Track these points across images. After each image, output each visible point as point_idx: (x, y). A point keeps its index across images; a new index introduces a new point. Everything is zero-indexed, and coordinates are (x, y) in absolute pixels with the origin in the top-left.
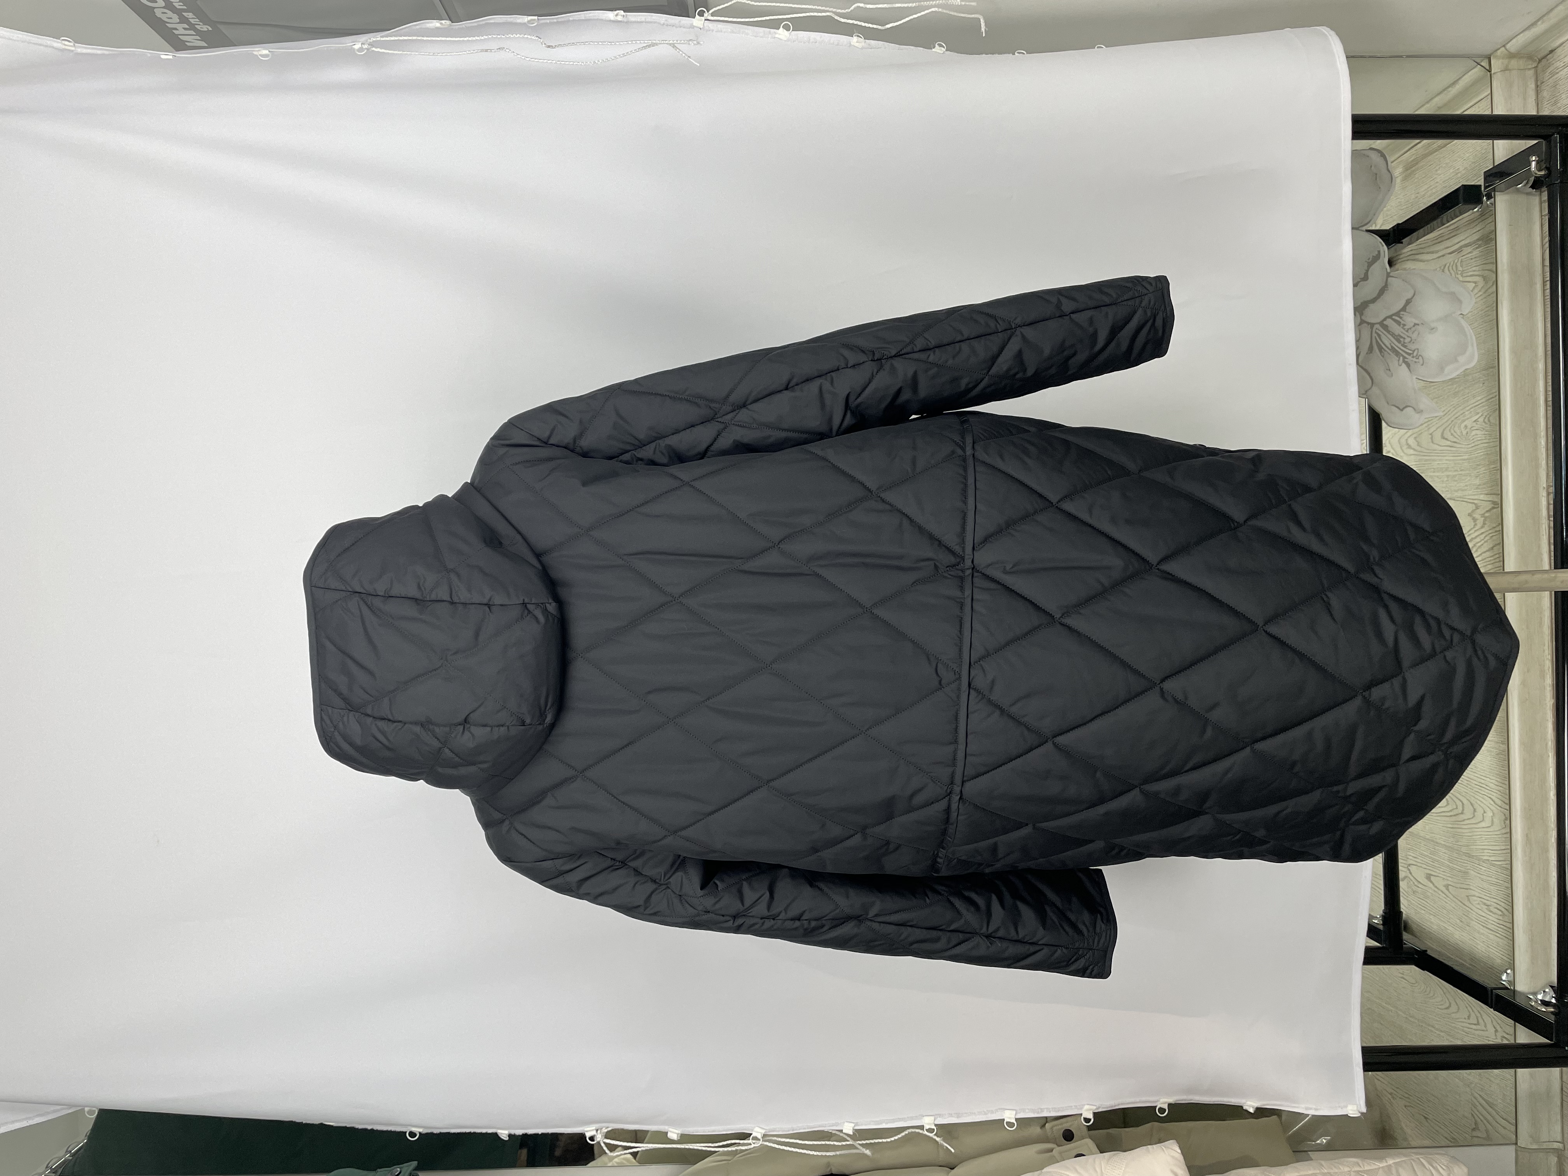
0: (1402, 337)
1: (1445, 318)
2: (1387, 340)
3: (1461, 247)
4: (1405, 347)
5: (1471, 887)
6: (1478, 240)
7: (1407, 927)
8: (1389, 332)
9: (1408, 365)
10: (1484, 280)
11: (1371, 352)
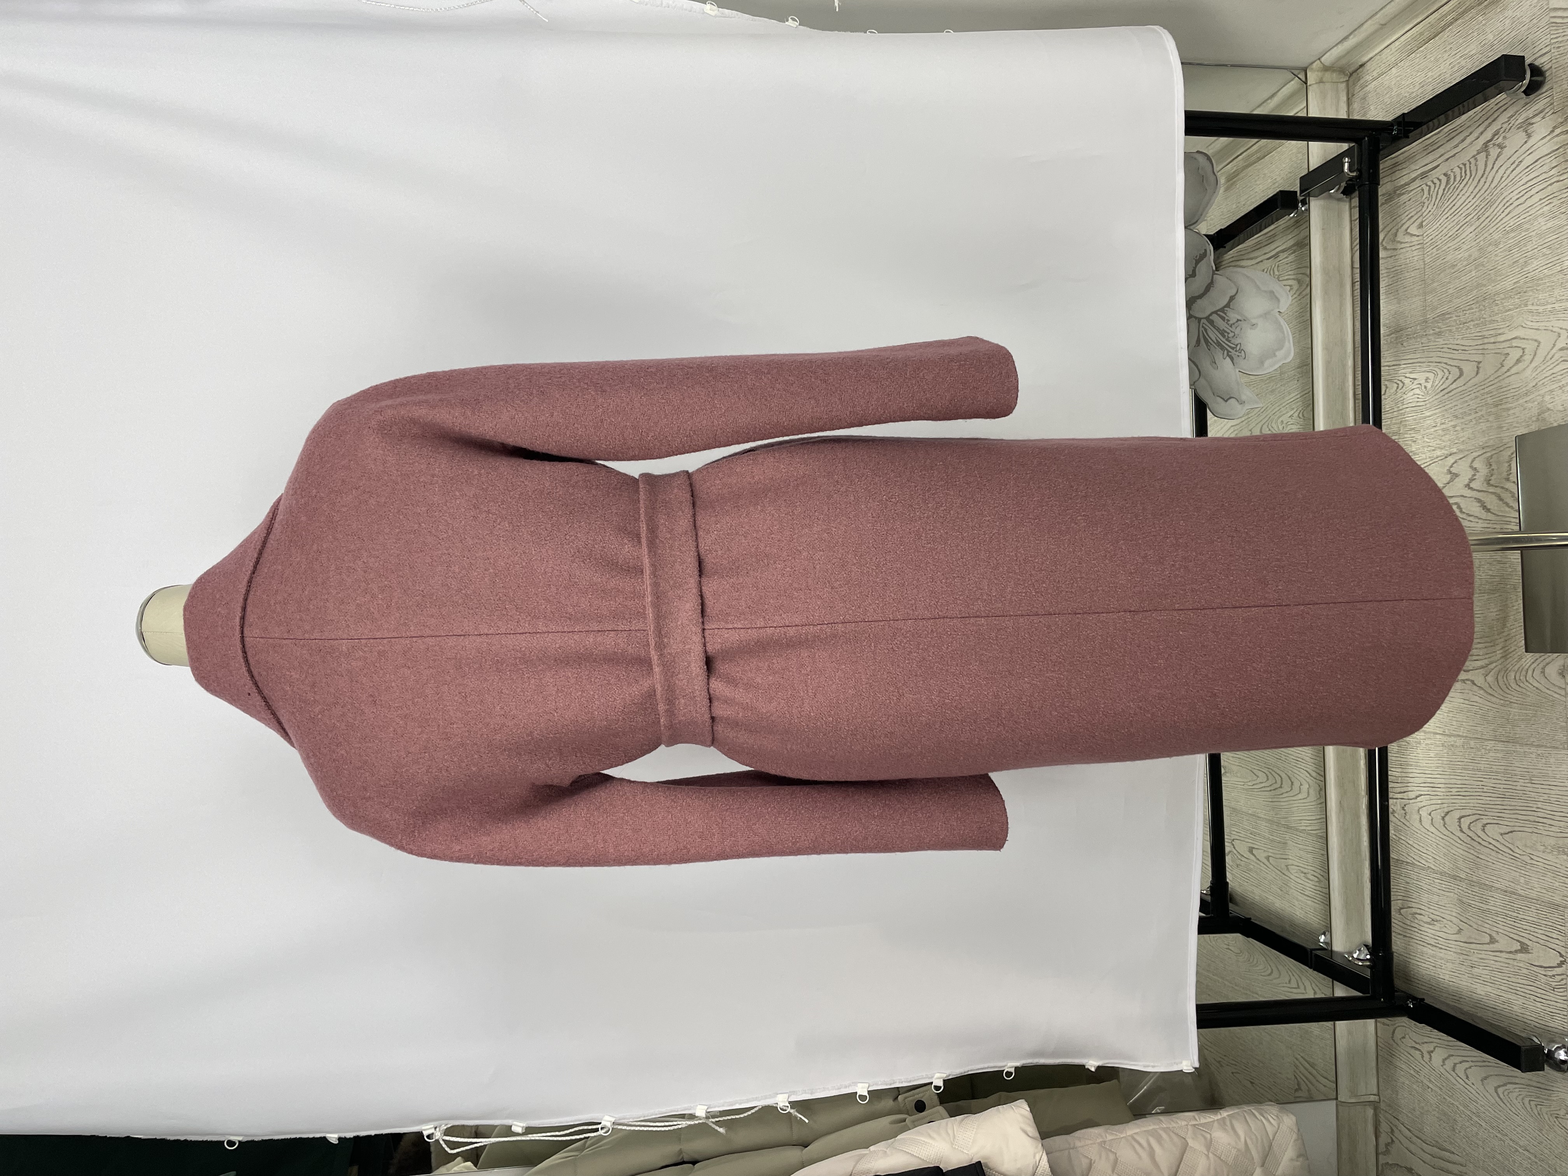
0: (1226, 332)
1: (1266, 315)
2: (1213, 335)
3: (1278, 253)
4: (1229, 341)
5: (1290, 857)
6: (1294, 245)
7: (1232, 900)
8: (1214, 327)
9: (1232, 359)
10: (1299, 283)
11: (1198, 346)
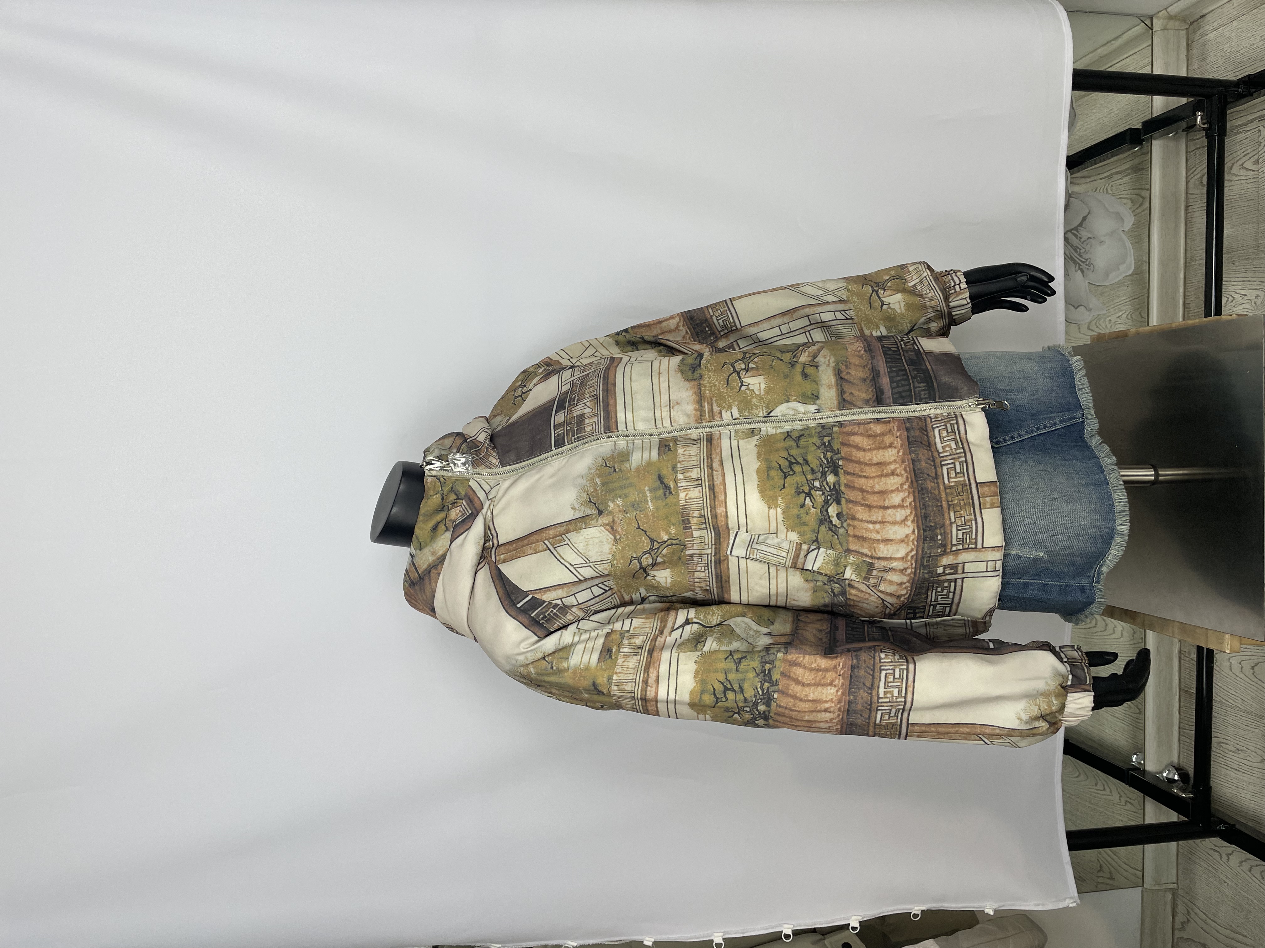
0: (1078, 248)
1: (1112, 234)
3: (1112, 174)
4: (1081, 256)
6: (1127, 169)
8: (1068, 243)
9: (1082, 272)
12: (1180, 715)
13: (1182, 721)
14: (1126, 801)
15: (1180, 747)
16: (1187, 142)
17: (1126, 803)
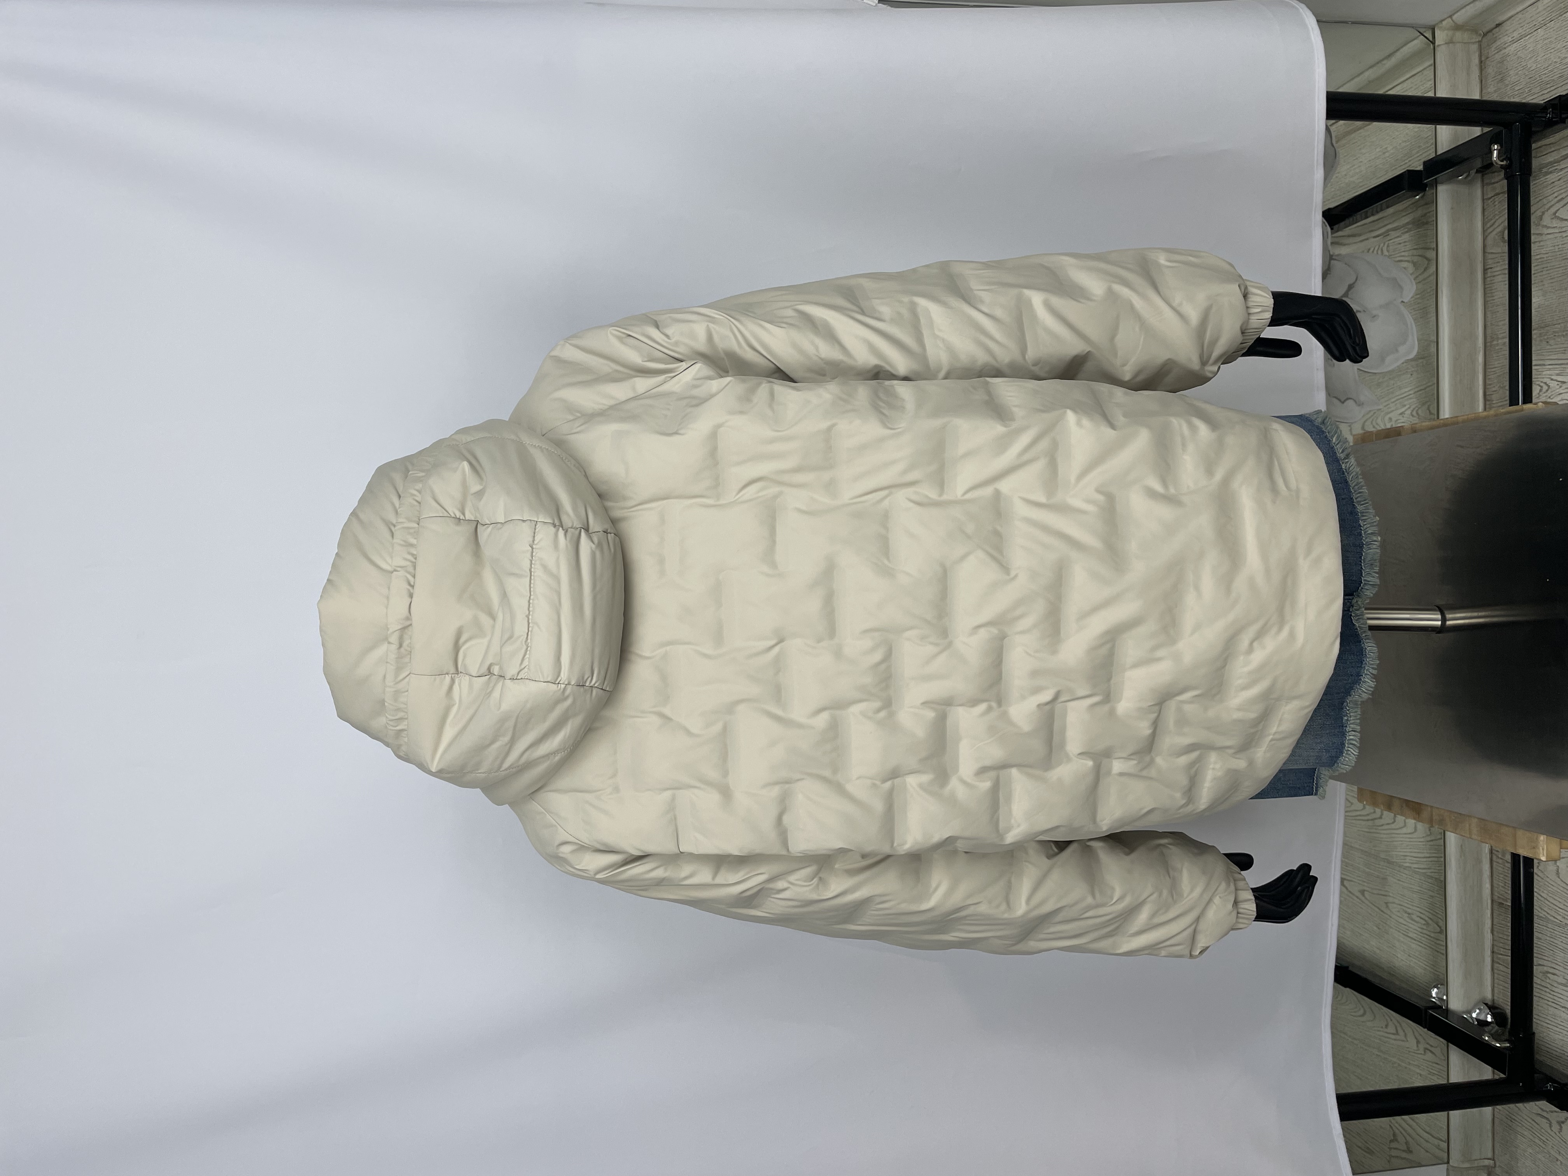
1: (1387, 306)
3: (1388, 231)
5: (1391, 895)
6: (1408, 224)
10: (1414, 267)
12: (1493, 935)
13: (1495, 943)
14: (1426, 1049)
15: (1493, 978)
16: (1483, 186)
17: (1425, 1052)
